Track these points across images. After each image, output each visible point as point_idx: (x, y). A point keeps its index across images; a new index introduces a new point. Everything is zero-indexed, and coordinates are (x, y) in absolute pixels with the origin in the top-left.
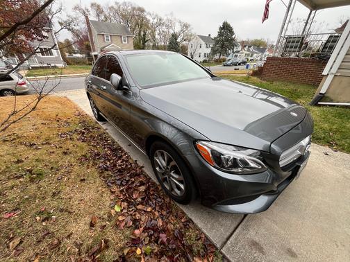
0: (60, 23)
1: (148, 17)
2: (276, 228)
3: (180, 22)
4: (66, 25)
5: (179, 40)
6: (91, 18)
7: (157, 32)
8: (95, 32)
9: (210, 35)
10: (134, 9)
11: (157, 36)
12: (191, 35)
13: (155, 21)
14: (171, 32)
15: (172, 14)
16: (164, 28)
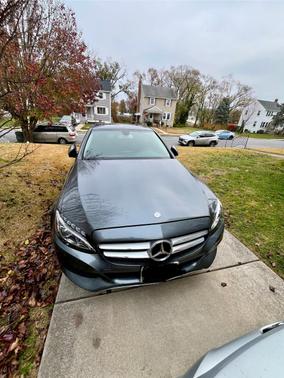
0: (120, 87)
1: (202, 80)
2: (111, 318)
3: (239, 84)
4: (124, 89)
5: (232, 105)
6: (144, 82)
7: (208, 95)
8: (143, 95)
9: (276, 100)
10: (188, 72)
11: (206, 100)
12: (250, 100)
13: (208, 84)
14: (225, 95)
15: (230, 76)
16: (217, 92)
